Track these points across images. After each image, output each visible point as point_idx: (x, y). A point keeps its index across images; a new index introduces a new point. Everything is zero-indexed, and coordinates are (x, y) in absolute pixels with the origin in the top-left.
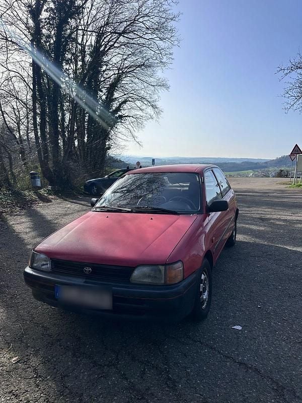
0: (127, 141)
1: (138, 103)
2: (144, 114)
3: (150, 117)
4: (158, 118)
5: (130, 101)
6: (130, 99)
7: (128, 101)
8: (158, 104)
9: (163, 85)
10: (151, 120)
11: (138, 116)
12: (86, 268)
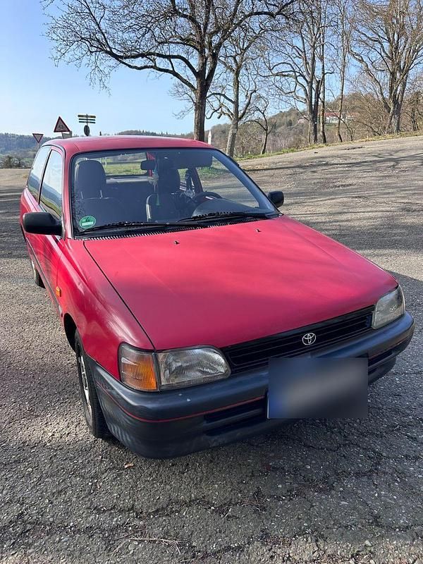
12: (306, 337)
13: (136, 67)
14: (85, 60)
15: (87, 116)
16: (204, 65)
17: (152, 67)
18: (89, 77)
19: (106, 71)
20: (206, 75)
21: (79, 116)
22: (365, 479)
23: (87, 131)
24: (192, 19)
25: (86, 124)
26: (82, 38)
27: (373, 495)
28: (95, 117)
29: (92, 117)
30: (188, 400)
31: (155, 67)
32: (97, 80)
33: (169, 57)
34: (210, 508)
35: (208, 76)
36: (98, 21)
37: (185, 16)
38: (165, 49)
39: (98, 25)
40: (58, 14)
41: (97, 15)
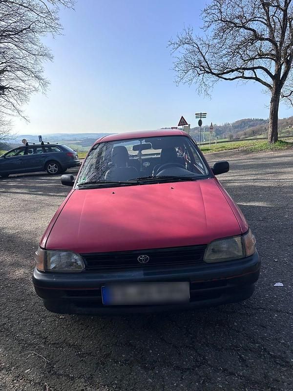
0: (13, 115)
1: (19, 73)
2: (27, 86)
3: (33, 89)
4: (45, 90)
5: (8, 71)
6: (9, 68)
7: (6, 71)
8: (43, 75)
9: (45, 55)
10: (35, 92)
11: (19, 88)
12: (141, 257)
13: (229, 79)
14: (194, 80)
15: (201, 114)
16: (279, 70)
17: (240, 77)
18: (198, 90)
19: (211, 84)
20: (281, 76)
21: (196, 114)
22: (179, 372)
23: (200, 123)
24: (271, 40)
25: (200, 119)
26: (195, 67)
27: (173, 384)
28: (206, 114)
29: (204, 114)
30: (54, 279)
31: (243, 77)
32: (203, 91)
33: (253, 69)
34: (78, 352)
35: (283, 77)
36: (204, 54)
37: (267, 39)
38: (249, 65)
39: (204, 57)
40: (181, 56)
41: (204, 52)
